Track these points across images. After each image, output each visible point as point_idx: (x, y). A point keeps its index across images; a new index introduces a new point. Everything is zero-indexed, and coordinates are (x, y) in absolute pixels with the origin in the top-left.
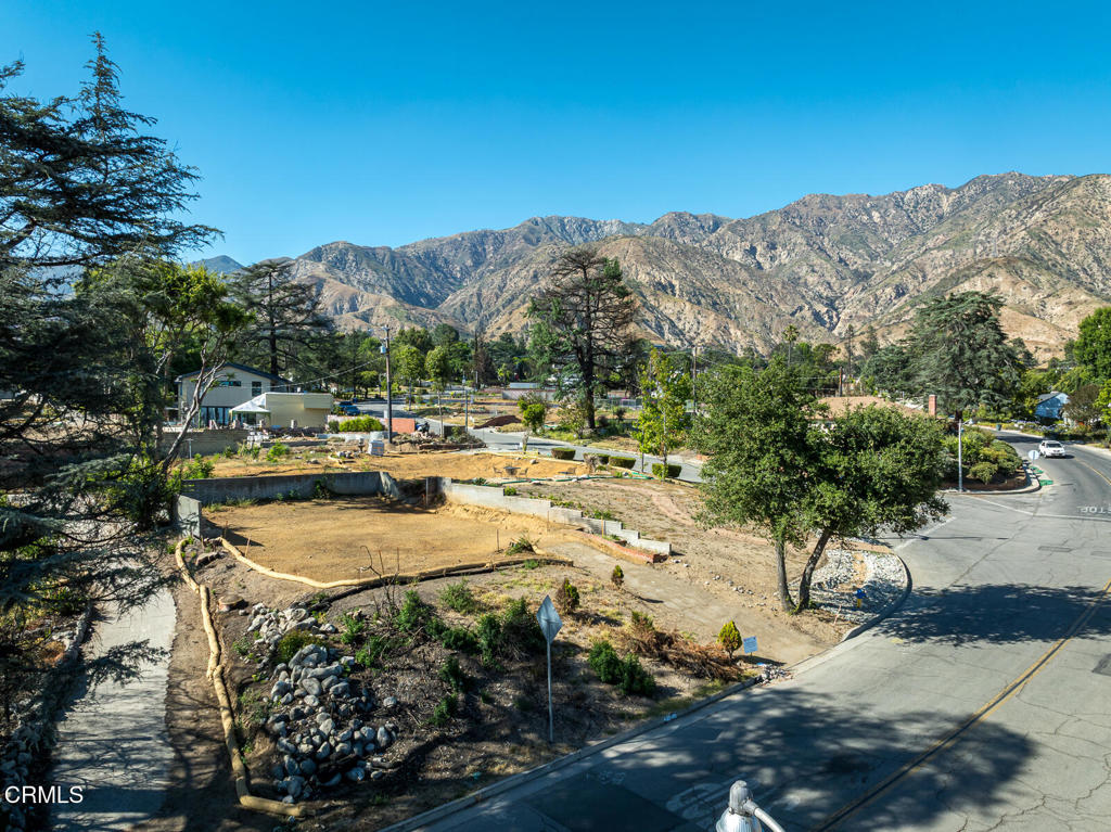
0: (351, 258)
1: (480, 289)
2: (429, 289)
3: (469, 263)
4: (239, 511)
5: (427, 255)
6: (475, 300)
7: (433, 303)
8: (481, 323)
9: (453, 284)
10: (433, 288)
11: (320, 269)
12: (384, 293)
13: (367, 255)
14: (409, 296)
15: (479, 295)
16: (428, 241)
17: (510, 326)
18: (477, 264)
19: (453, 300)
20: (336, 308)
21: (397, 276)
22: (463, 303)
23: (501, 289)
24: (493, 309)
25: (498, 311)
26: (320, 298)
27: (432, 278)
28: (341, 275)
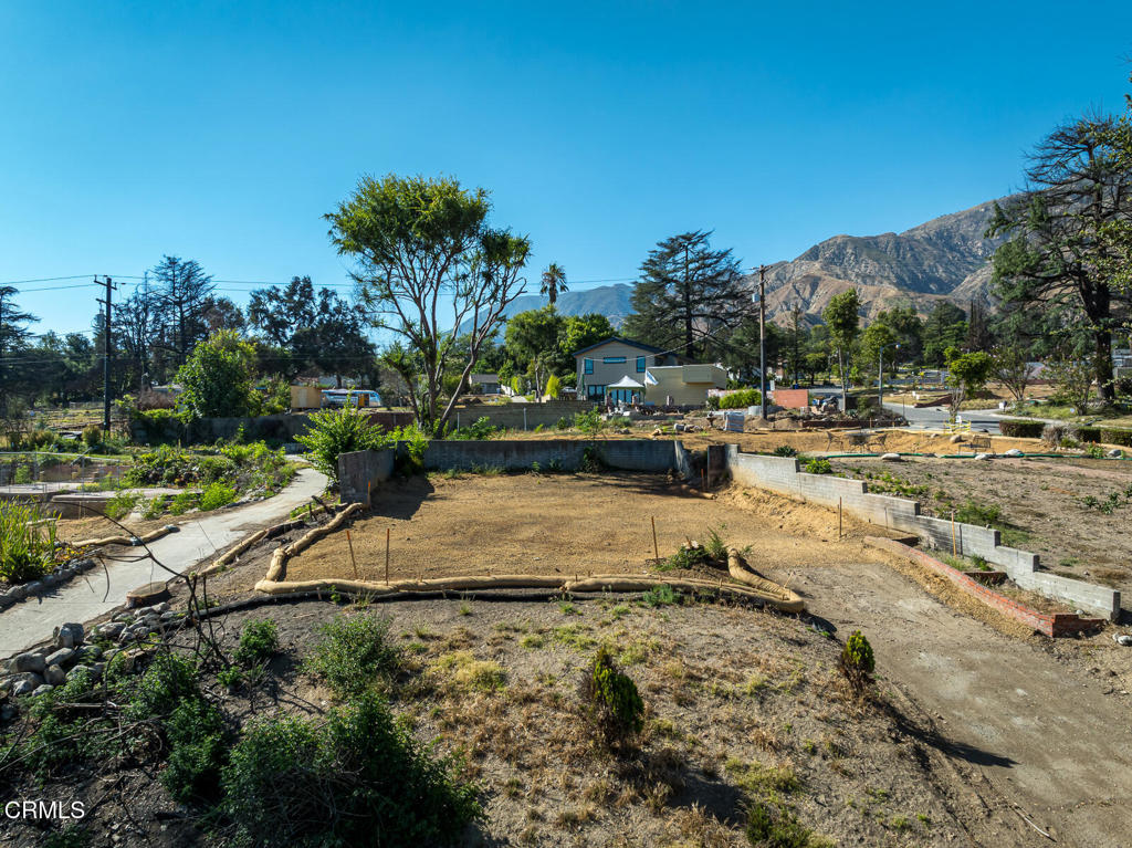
0: (850, 251)
2: (941, 273)
4: (478, 481)
5: (939, 235)
7: (945, 287)
9: (972, 264)
10: (946, 271)
11: (815, 268)
12: (886, 284)
13: (868, 246)
14: (914, 283)
16: (938, 220)
19: (971, 282)
21: (902, 263)
22: (985, 284)
26: (814, 297)
27: (945, 260)
28: (838, 270)
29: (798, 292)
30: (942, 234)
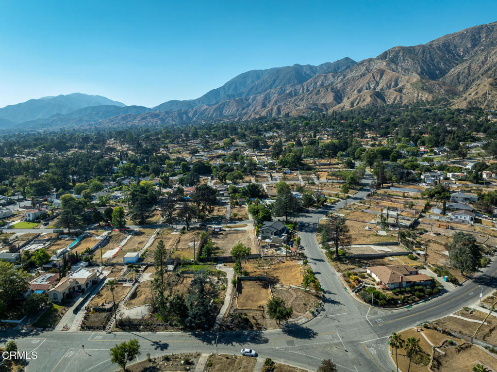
1: (470, 65)
2: (442, 65)
3: (469, 45)
5: (444, 45)
6: (466, 71)
7: (443, 73)
8: (467, 85)
9: (457, 60)
10: (445, 64)
11: (383, 65)
12: (414, 73)
13: (409, 51)
15: (469, 68)
16: (445, 36)
17: (477, 93)
18: (474, 46)
19: (454, 71)
20: (388, 86)
21: (424, 61)
22: (459, 73)
23: (483, 63)
24: (476, 76)
25: (479, 77)
26: (381, 80)
27: (445, 58)
28: (394, 67)
29: (374, 78)
30: (446, 45)
